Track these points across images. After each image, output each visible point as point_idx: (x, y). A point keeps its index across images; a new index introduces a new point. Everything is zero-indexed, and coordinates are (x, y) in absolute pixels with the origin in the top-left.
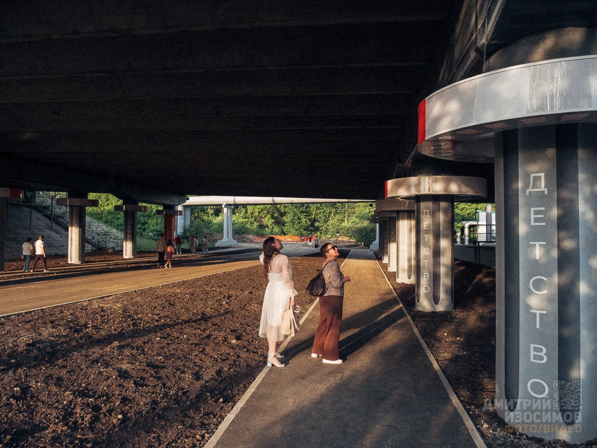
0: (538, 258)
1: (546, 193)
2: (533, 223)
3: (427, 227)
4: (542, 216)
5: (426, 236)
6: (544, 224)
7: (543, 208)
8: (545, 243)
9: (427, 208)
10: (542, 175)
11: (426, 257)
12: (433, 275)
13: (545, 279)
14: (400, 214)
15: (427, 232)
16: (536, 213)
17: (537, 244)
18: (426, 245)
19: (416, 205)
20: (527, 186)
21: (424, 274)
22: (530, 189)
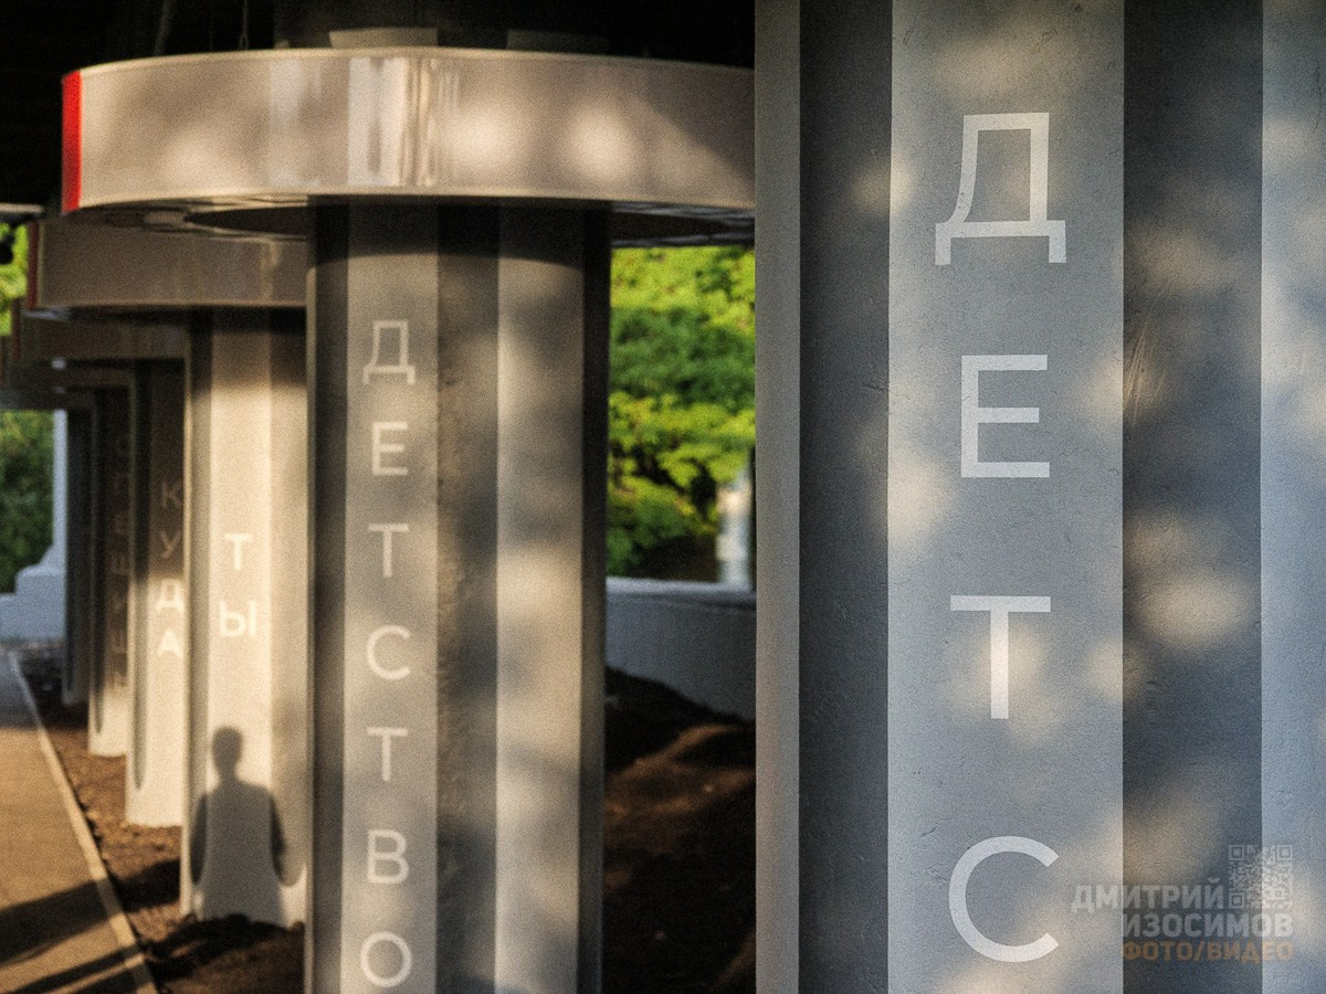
0: (1000, 708)
1: (1057, 254)
2: (972, 465)
3: (397, 460)
4: (1031, 415)
5: (388, 529)
6: (1040, 470)
7: (1038, 362)
8: (1042, 604)
9: (401, 305)
10: (1036, 124)
11: (389, 704)
12: (443, 843)
13: (1048, 856)
14: (218, 339)
15: (398, 496)
16: (997, 389)
17: (1000, 607)
18: (392, 602)
19: (312, 274)
20: (937, 201)
21: (373, 834)
22: (957, 226)
